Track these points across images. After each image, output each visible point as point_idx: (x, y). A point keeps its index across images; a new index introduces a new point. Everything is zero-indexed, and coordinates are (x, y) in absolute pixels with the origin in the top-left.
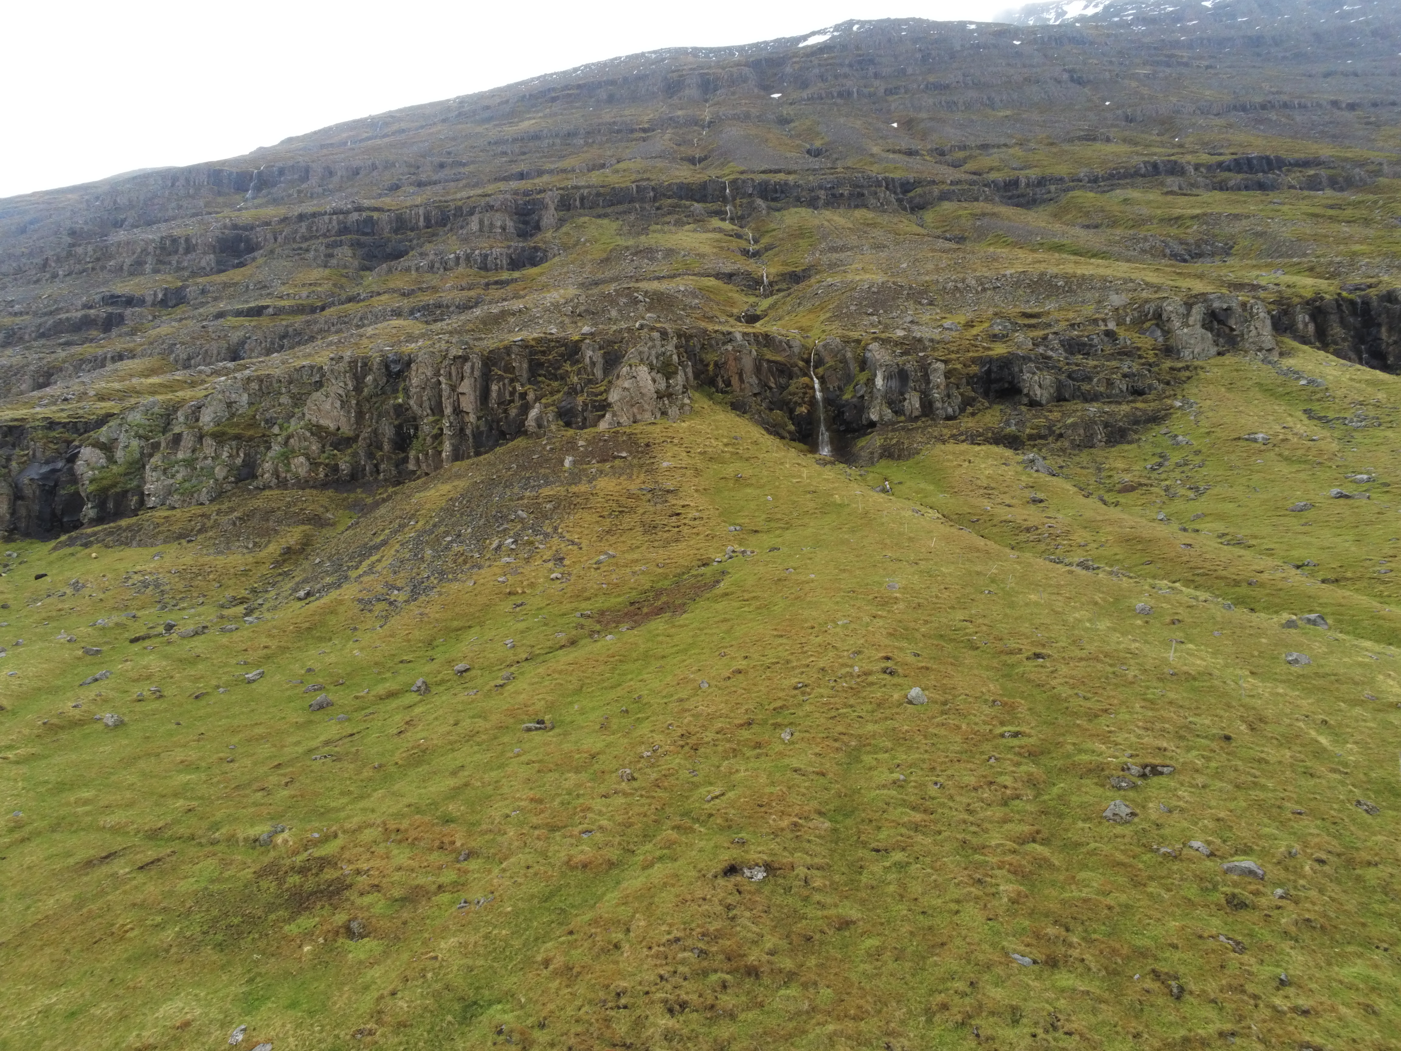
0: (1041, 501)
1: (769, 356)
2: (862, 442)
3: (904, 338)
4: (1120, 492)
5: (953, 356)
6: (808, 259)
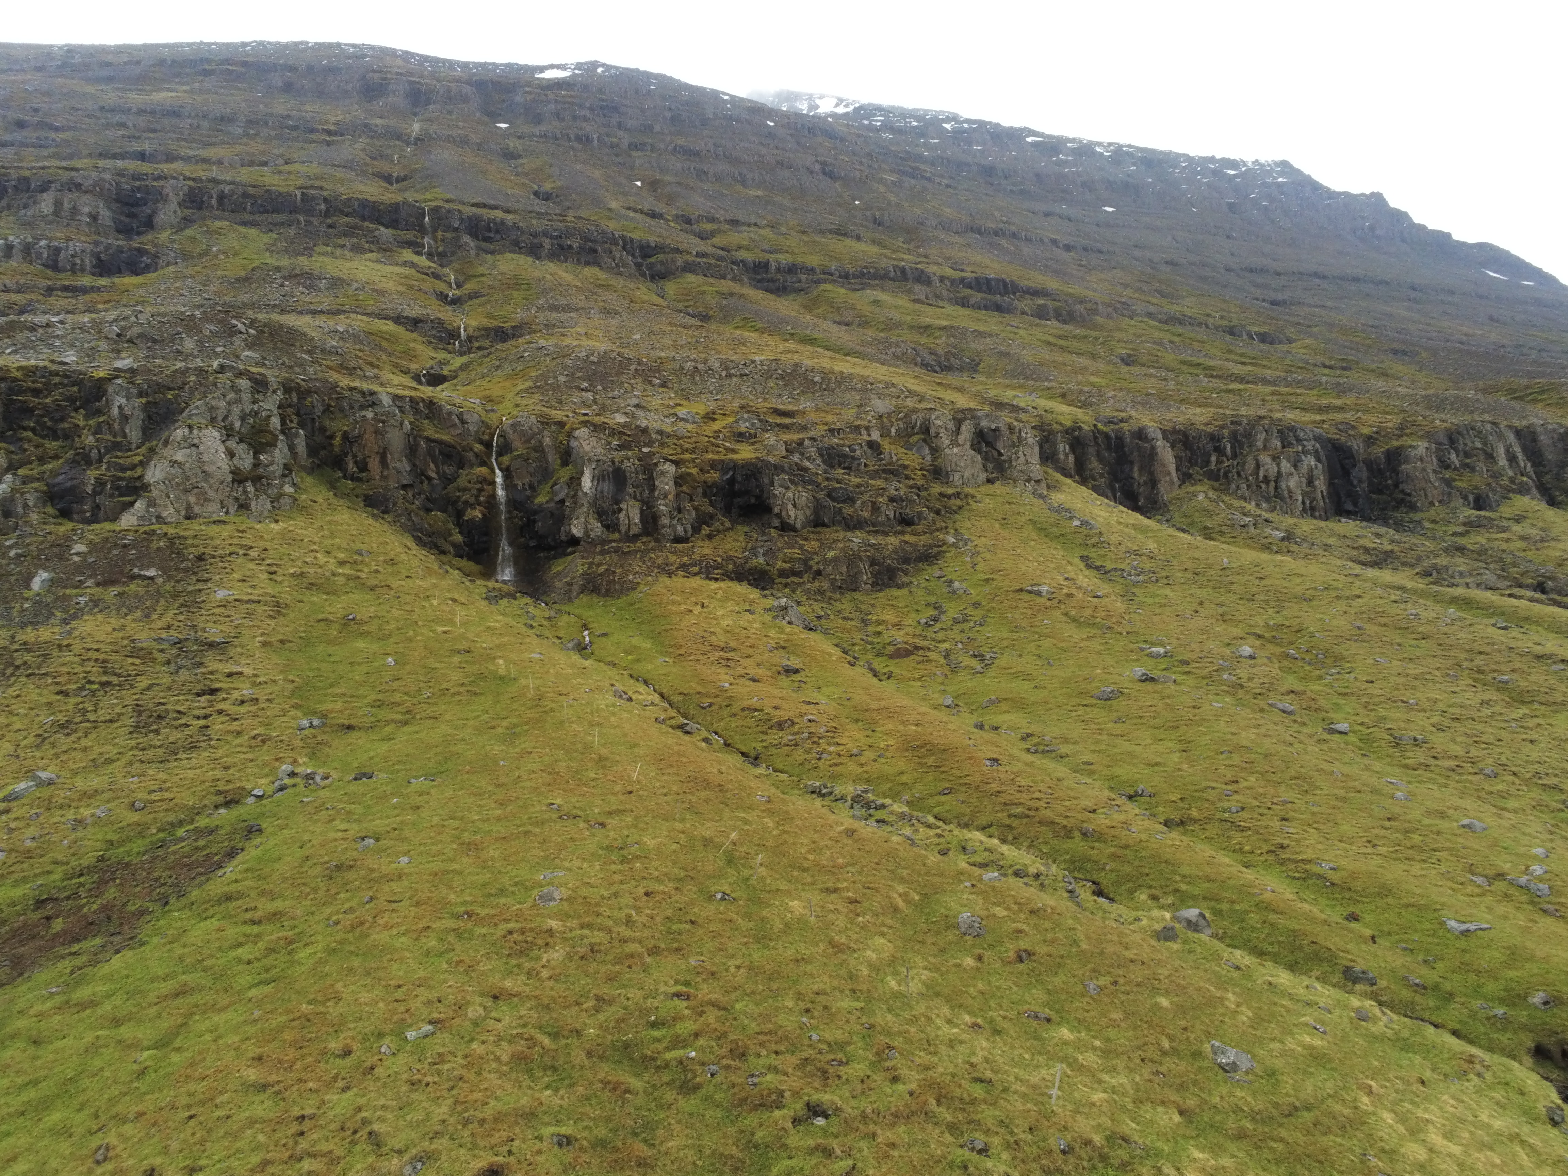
0: (796, 671)
1: (430, 431)
2: (558, 567)
3: (625, 425)
4: (891, 657)
5: (687, 456)
6: (520, 315)
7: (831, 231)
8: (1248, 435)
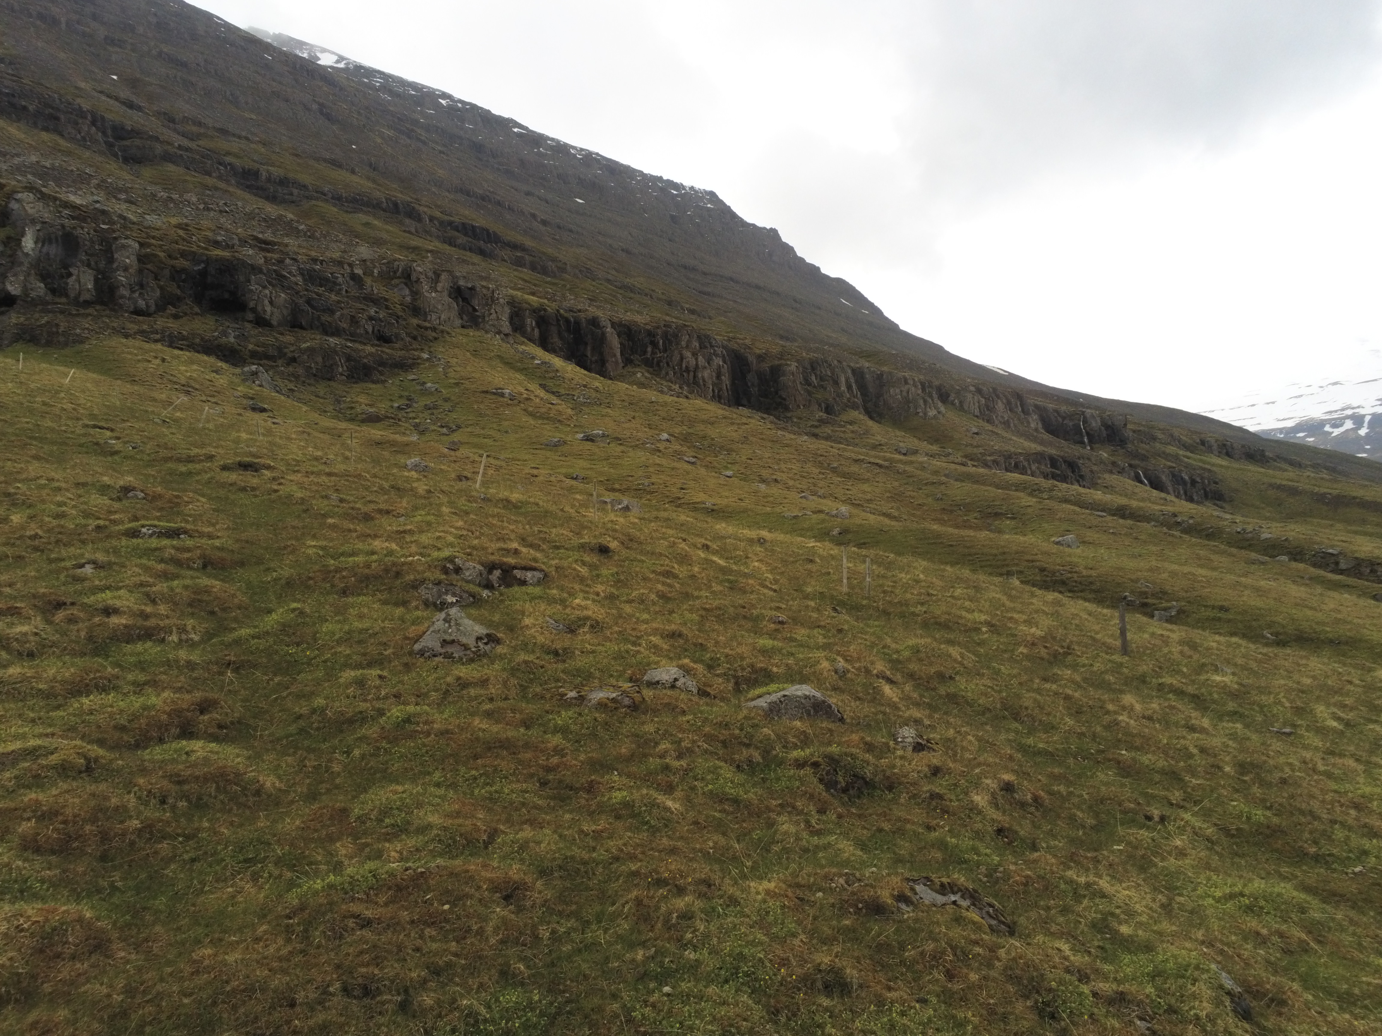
0: (263, 411)
7: (325, 160)
8: (676, 336)
